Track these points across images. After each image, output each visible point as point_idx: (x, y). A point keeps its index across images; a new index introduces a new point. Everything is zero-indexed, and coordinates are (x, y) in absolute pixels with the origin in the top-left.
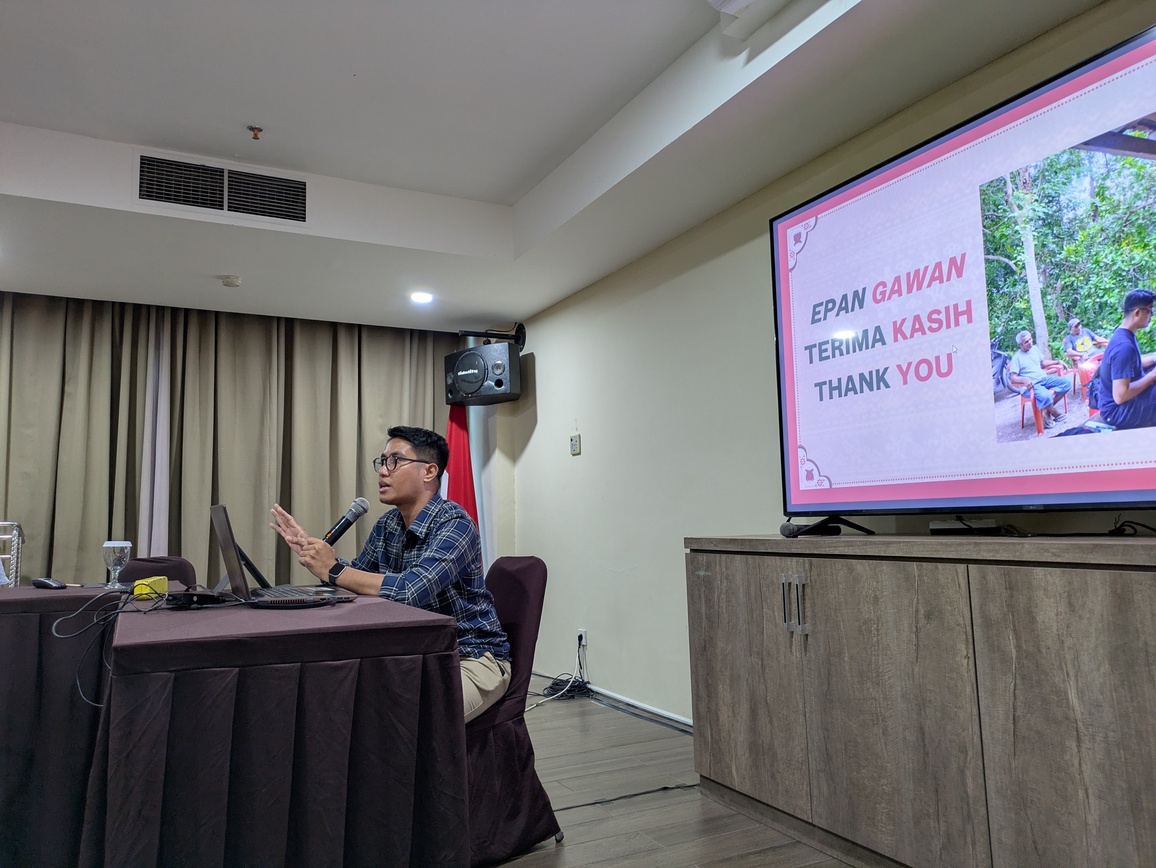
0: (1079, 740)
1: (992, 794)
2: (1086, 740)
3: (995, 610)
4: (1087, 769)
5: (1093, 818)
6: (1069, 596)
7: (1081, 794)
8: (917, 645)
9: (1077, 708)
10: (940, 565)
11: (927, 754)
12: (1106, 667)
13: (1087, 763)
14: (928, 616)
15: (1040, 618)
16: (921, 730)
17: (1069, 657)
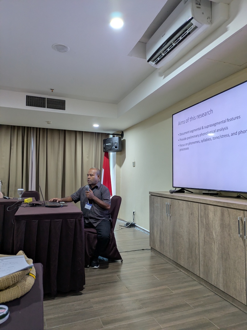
0: (214, 243)
2: (215, 243)
3: (202, 214)
4: (215, 249)
5: (216, 259)
6: (214, 212)
7: (214, 254)
8: (189, 220)
9: (214, 236)
11: (190, 244)
12: (219, 228)
13: (215, 247)
14: (191, 214)
15: (209, 217)
16: (189, 239)
17: (214, 225)
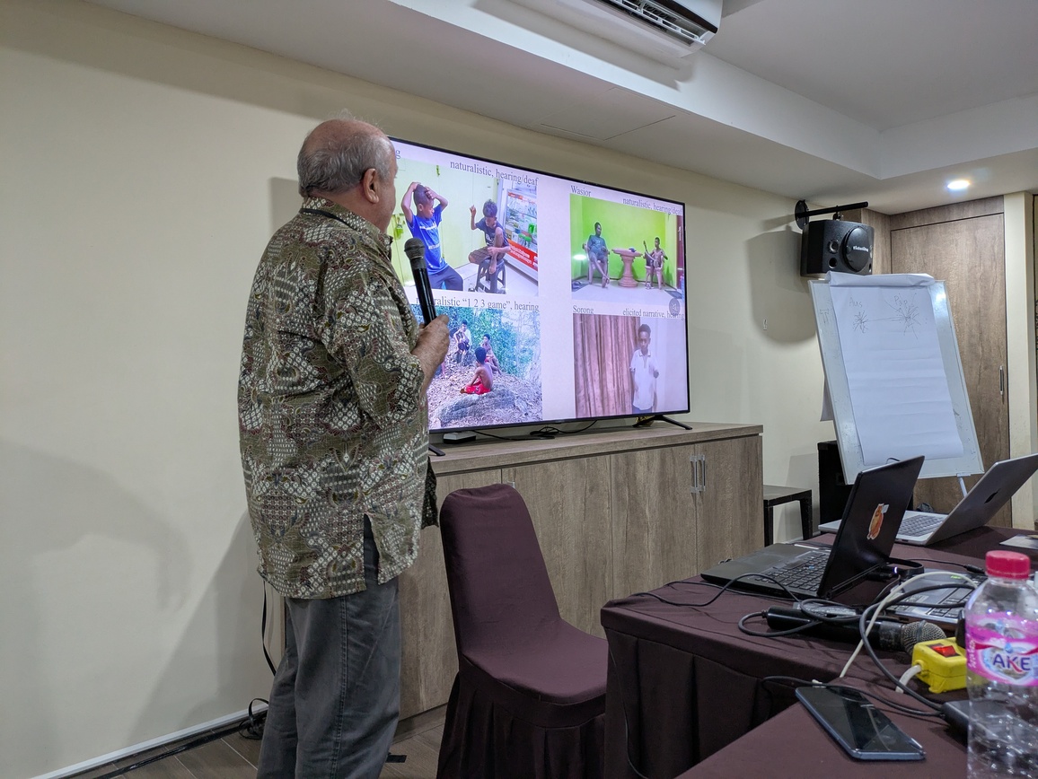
1: (615, 579)
3: (621, 477)
8: (585, 510)
10: (598, 457)
14: (591, 490)
15: (638, 478)
17: (647, 493)
